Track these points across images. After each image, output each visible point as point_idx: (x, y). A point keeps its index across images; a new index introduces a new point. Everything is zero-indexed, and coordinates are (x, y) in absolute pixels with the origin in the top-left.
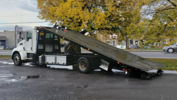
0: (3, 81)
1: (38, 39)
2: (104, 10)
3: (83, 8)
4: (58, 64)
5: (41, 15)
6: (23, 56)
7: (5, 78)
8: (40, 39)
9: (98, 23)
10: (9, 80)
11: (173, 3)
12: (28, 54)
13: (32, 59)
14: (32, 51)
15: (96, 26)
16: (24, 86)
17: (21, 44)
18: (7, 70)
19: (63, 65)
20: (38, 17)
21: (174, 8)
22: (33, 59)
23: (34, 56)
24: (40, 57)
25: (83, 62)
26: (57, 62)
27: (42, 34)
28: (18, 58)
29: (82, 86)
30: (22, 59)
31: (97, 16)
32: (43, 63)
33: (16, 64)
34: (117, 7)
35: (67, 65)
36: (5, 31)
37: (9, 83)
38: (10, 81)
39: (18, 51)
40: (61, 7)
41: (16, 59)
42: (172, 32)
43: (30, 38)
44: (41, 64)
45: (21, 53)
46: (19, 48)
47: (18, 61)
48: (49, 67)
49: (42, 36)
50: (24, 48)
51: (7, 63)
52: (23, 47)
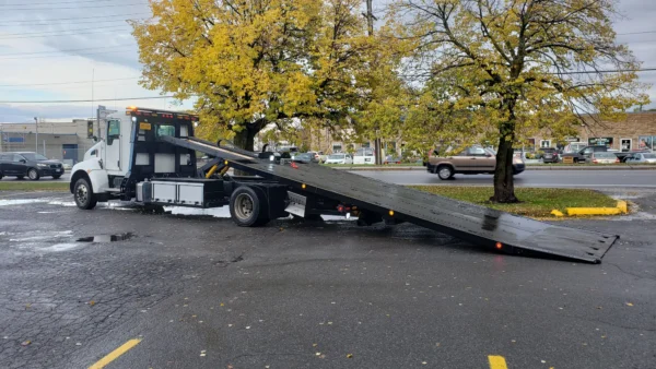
0: (29, 250)
1: (136, 138)
2: (314, 68)
3: (256, 62)
4: (183, 204)
5: (147, 79)
6: (98, 183)
7: (37, 241)
8: (141, 139)
9: (291, 99)
10: (45, 246)
11: (467, 51)
12: (111, 179)
13: (119, 190)
14: (121, 170)
15: (285, 107)
16: (78, 261)
17: (93, 153)
18: (51, 220)
19: (196, 205)
20: (141, 82)
21: (470, 64)
22: (123, 192)
23: (124, 182)
24: (140, 185)
25: (245, 198)
26: (181, 199)
27: (146, 126)
28: (85, 190)
29: (227, 260)
30: (95, 191)
31: (290, 81)
32: (146, 201)
33: (82, 204)
34: (343, 59)
35: (205, 206)
36: (74, 121)
37: (41, 255)
38: (45, 249)
39: (86, 170)
40: (197, 58)
41: (81, 191)
42: (465, 122)
43: (117, 137)
44: (141, 204)
45: (92, 176)
46: (88, 164)
47: (86, 196)
48: (169, 212)
49: (146, 131)
50: (101, 164)
51: (59, 203)
52: (99, 159)
